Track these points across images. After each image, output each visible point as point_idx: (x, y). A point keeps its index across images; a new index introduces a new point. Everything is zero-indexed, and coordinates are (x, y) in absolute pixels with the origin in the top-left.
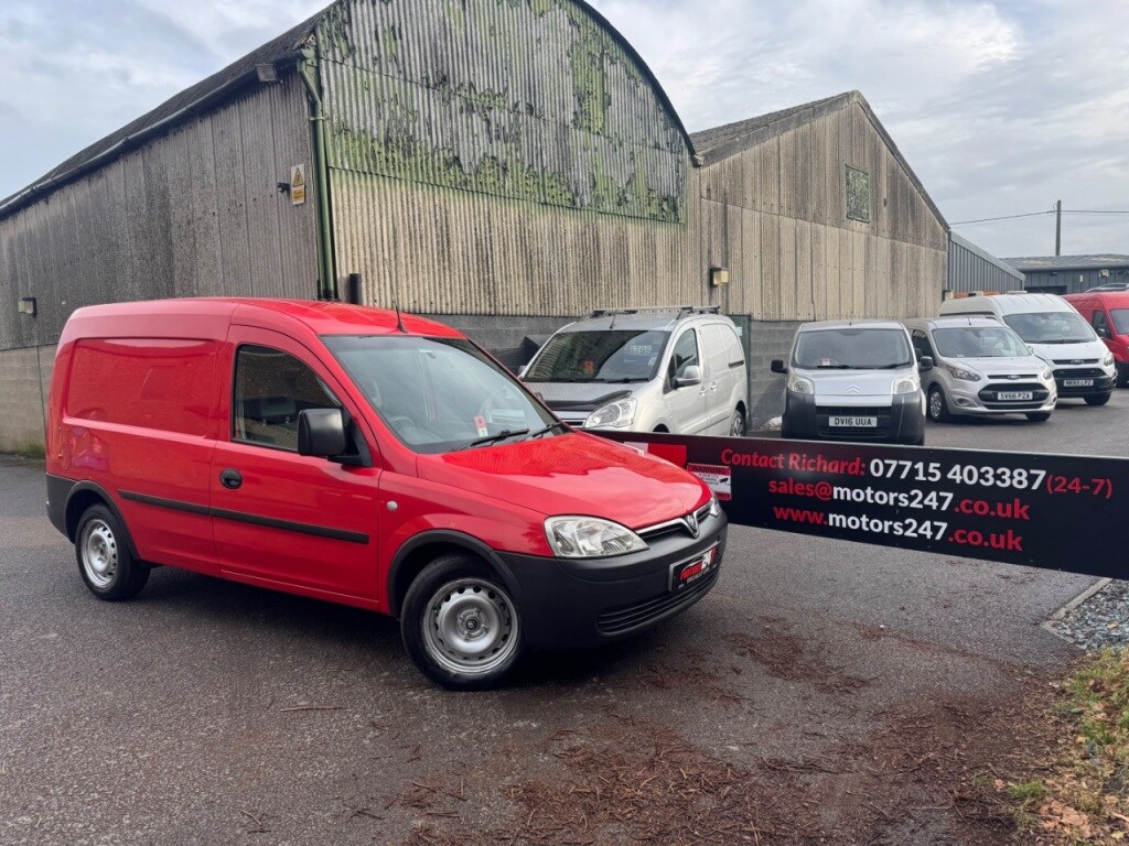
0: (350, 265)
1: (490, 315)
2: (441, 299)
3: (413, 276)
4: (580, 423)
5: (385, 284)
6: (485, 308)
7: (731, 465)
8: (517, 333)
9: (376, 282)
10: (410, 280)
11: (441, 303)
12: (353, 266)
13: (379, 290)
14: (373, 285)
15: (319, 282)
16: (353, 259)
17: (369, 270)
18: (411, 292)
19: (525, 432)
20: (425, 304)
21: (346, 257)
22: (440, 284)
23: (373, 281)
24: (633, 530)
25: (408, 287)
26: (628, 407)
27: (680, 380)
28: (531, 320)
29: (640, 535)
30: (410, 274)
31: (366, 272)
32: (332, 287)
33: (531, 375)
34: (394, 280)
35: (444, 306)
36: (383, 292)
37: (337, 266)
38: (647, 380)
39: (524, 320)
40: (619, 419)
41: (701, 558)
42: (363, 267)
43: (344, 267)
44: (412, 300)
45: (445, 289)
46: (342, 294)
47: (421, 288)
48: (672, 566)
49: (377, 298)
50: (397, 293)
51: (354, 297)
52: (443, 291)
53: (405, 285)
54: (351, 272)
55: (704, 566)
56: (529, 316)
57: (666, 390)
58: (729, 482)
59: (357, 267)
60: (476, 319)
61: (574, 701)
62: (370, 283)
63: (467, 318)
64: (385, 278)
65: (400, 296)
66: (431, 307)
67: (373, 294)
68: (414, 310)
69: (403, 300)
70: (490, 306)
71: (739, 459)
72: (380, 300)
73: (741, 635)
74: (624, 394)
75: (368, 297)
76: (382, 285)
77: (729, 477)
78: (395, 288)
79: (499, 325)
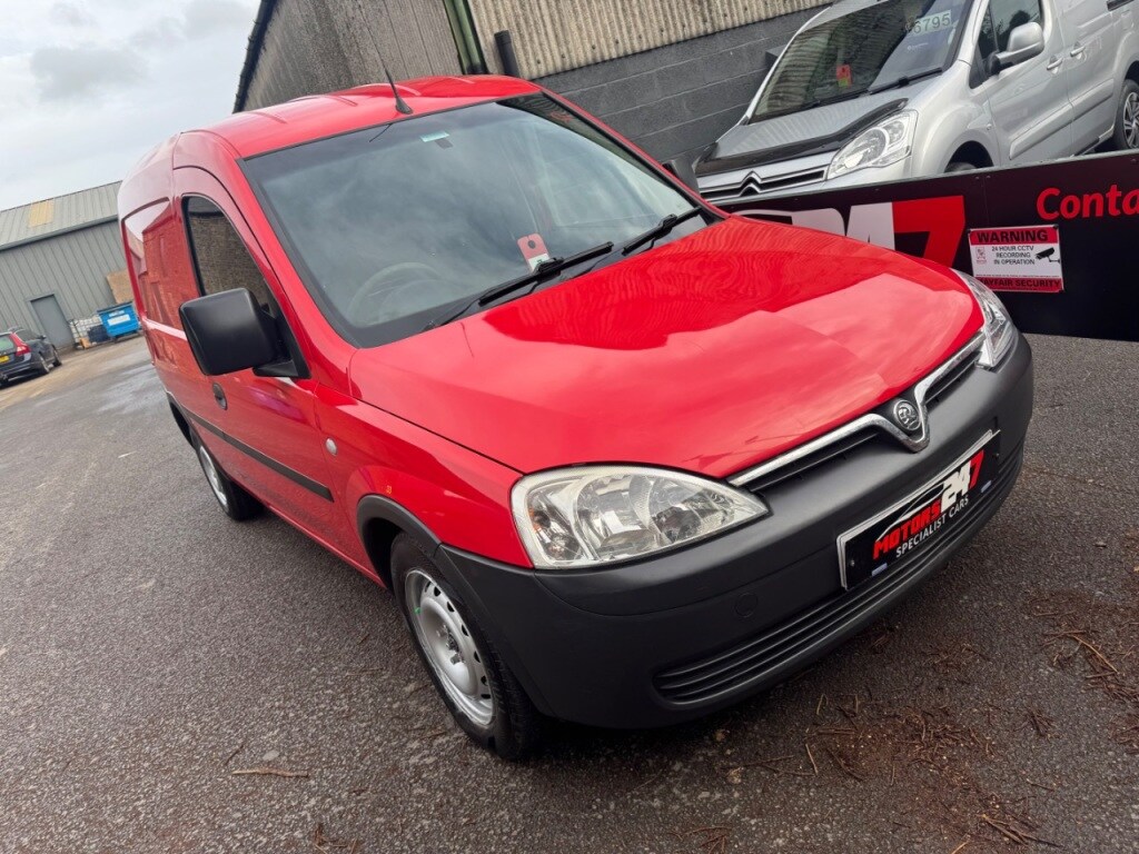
0: (494, 22)
1: (707, 35)
2: (629, 32)
3: (584, 11)
4: (819, 175)
5: (546, 34)
6: (696, 27)
7: (1060, 221)
8: (751, 50)
9: (535, 35)
10: (581, 18)
11: (631, 39)
12: (499, 21)
13: (541, 44)
14: (531, 40)
15: (459, 56)
16: (497, 13)
17: (522, 22)
18: (585, 34)
19: (607, 249)
20: (608, 46)
21: (487, 12)
22: (624, 10)
23: (530, 34)
24: (723, 479)
25: (580, 29)
26: (901, 127)
27: (1002, 56)
28: (770, 25)
29: (746, 488)
30: (579, 9)
31: (518, 25)
32: (477, 60)
33: (764, 110)
34: (558, 25)
35: (635, 42)
36: (546, 46)
37: (478, 29)
38: (939, 72)
39: (760, 29)
40: (885, 153)
41: (939, 489)
42: (512, 20)
43: (486, 26)
44: (588, 46)
45: (634, 15)
46: (492, 63)
47: (599, 25)
48: (843, 539)
49: (540, 58)
50: (566, 43)
51: (508, 65)
52: (630, 19)
53: (574, 26)
54: (497, 30)
55: (947, 503)
56: (768, 20)
57: (975, 80)
58: (1057, 255)
59: (504, 23)
60: (686, 46)
61: (657, 803)
62: (527, 38)
63: (673, 50)
64: (545, 26)
65: (571, 46)
66: (617, 48)
67: (535, 54)
68: (594, 59)
69: (576, 49)
70: (705, 21)
71: (1079, 206)
72: (545, 58)
73: (1073, 598)
74: (893, 109)
75: (527, 60)
76: (543, 37)
77: (1056, 247)
78: (561, 35)
79: (721, 45)
